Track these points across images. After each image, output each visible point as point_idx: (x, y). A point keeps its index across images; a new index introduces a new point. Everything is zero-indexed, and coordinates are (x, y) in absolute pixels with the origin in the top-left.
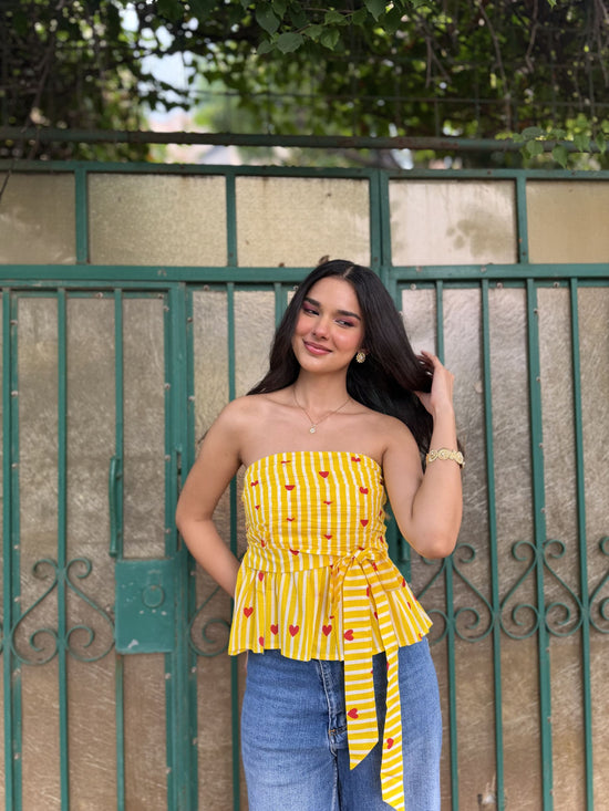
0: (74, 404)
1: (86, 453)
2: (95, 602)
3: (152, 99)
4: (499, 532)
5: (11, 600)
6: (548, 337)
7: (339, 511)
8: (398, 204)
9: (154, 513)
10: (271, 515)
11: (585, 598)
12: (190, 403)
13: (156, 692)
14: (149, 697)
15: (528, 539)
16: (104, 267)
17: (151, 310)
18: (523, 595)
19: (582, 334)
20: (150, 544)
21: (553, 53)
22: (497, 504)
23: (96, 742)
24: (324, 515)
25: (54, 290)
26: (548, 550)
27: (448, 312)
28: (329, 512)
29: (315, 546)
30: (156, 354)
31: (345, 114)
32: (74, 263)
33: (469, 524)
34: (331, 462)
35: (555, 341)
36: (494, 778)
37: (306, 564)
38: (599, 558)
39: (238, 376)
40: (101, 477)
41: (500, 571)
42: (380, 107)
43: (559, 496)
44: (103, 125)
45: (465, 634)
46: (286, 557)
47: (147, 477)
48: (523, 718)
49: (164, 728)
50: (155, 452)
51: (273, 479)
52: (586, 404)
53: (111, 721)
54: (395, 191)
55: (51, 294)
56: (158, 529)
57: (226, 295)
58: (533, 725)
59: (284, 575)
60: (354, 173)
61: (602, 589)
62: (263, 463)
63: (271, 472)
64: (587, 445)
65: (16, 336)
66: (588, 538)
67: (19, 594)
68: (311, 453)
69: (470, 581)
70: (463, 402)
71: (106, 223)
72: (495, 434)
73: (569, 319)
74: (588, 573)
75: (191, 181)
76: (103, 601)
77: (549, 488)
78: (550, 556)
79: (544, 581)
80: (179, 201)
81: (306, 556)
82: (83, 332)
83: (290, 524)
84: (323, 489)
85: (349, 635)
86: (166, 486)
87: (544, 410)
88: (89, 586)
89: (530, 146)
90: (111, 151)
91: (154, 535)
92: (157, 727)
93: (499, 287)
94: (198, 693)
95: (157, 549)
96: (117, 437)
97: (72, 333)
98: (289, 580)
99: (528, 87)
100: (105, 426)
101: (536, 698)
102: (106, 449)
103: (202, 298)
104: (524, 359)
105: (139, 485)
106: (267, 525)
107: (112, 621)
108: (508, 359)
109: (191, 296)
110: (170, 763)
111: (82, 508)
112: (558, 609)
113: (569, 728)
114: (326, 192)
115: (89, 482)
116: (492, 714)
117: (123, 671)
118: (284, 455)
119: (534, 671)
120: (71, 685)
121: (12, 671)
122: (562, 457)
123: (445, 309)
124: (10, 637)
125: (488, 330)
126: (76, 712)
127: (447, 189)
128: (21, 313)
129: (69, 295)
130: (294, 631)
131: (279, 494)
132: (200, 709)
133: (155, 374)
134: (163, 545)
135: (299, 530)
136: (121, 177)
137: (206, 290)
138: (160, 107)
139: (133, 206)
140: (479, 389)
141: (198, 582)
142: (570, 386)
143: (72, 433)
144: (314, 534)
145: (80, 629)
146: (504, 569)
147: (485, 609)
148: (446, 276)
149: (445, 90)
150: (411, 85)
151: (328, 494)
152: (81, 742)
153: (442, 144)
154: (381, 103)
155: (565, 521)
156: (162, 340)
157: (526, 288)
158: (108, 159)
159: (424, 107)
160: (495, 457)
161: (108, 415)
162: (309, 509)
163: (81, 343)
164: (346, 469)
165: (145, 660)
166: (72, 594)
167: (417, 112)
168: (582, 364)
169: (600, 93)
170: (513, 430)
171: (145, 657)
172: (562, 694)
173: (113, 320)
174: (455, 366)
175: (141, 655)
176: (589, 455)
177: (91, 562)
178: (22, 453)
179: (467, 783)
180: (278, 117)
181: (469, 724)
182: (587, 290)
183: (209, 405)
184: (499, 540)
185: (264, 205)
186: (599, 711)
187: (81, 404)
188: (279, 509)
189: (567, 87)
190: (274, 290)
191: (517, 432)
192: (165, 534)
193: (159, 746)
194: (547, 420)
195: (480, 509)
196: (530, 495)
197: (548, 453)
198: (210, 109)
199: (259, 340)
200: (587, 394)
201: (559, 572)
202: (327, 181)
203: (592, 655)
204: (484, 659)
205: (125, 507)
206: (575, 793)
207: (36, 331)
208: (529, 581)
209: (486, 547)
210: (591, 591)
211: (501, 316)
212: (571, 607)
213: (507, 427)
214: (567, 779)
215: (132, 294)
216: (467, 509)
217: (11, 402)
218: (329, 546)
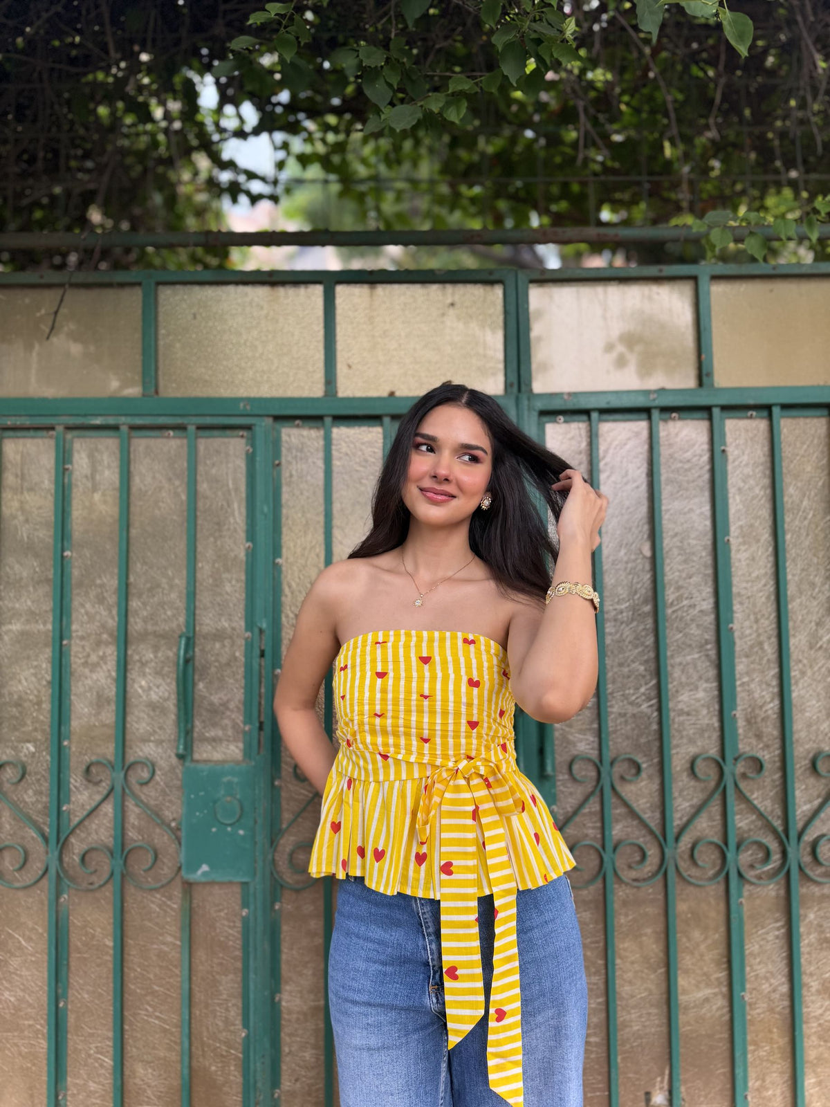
0: (137, 567)
1: (150, 628)
2: (158, 815)
3: (234, 190)
4: (675, 742)
5: (59, 808)
6: (742, 485)
7: (439, 709)
8: (540, 313)
9: (232, 705)
10: (357, 708)
11: (793, 834)
12: (277, 568)
13: (231, 931)
14: (222, 939)
15: (714, 751)
16: (176, 399)
17: (231, 452)
18: (707, 826)
19: (787, 479)
20: (225, 744)
21: (747, 112)
22: (671, 705)
23: (157, 991)
24: (420, 711)
25: (115, 428)
26: (740, 768)
27: (606, 451)
28: (426, 709)
29: (409, 752)
30: (236, 505)
31: (473, 200)
32: (140, 396)
33: (633, 729)
34: (436, 644)
35: (751, 489)
36: (667, 1072)
37: (398, 773)
38: (812, 781)
39: (337, 533)
40: (168, 658)
41: (676, 794)
42: (518, 189)
43: (756, 695)
44: (174, 224)
45: (627, 875)
46: (375, 763)
47: (223, 660)
48: (708, 992)
49: (239, 979)
50: (233, 629)
51: (363, 663)
52: (792, 573)
53: (176, 967)
54: (537, 297)
55: (111, 433)
56: (235, 726)
57: (322, 432)
58: (721, 1002)
59: (372, 785)
60: (485, 277)
61: (817, 822)
62: (356, 643)
63: (363, 655)
64: (794, 628)
65: (70, 484)
66: (796, 753)
67: (69, 802)
68: (413, 633)
69: (634, 806)
70: (626, 569)
71: (178, 345)
72: (669, 611)
73: (768, 459)
74: (797, 801)
75: (281, 291)
76: (167, 813)
77: (743, 684)
78: (744, 776)
79: (736, 809)
80: (266, 317)
81: (397, 762)
82: (149, 480)
83: (378, 720)
84: (421, 679)
85: (447, 869)
86: (246, 672)
87: (735, 580)
88: (150, 795)
89: (715, 235)
90: (183, 255)
91: (230, 732)
92: (231, 976)
93: (674, 419)
94: (282, 936)
95: (233, 750)
96: (188, 609)
97: (137, 481)
98: (378, 791)
99: (715, 156)
100: (173, 596)
101: (725, 966)
102: (174, 625)
103: (292, 436)
104: (708, 513)
105: (213, 670)
106: (352, 720)
107: (179, 840)
108: (687, 513)
109: (279, 433)
110: (246, 1024)
111: (144, 697)
112: (755, 847)
113: (771, 1010)
114: (449, 301)
115: (153, 664)
116: (664, 986)
117: (191, 902)
118: (380, 634)
119: (723, 929)
120: (127, 916)
121: (58, 897)
122: (761, 644)
123: (602, 448)
124: (56, 853)
125: (660, 475)
126: (133, 952)
127: (605, 292)
128: (76, 457)
129: (134, 433)
130: (379, 855)
131: (367, 682)
132: (284, 957)
133: (235, 530)
134: (241, 745)
135: (389, 729)
136: (196, 288)
137: (298, 426)
138: (243, 199)
139: (210, 324)
140: (647, 552)
141: (283, 794)
142: (771, 549)
143: (134, 604)
144: (407, 735)
145: (140, 848)
146: (681, 791)
147: (656, 844)
148: (603, 405)
149: (603, 164)
150: (558, 160)
151: (426, 685)
152: (138, 991)
153: (599, 235)
154: (519, 184)
155: (764, 730)
156: (243, 487)
157: (710, 419)
158: (180, 266)
159: (576, 188)
160: (668, 641)
161: (177, 581)
162: (402, 703)
163: (146, 492)
164: (455, 655)
165: (216, 890)
166: (130, 804)
167: (565, 193)
168: (787, 519)
169: (812, 159)
170: (693, 606)
171: (217, 887)
172: (760, 963)
173: (185, 464)
174: (614, 520)
175: (212, 883)
176: (797, 641)
177: (153, 765)
178: (74, 627)
179: (631, 1075)
180: (389, 206)
181: (632, 996)
182: (794, 421)
183: (300, 571)
184: (674, 752)
185: (371, 319)
186: (813, 990)
187: (145, 567)
188: (366, 701)
189: (766, 153)
190: (382, 425)
191: (698, 609)
192: (244, 732)
193: (234, 1001)
194: (739, 594)
195: (649, 711)
196: (716, 693)
197: (741, 638)
198: (303, 197)
199: (363, 489)
200: (794, 560)
201: (756, 797)
202: (449, 288)
203: (802, 912)
204: (654, 910)
205: (196, 696)
206: (779, 1099)
207: (93, 477)
208: (715, 808)
209: (656, 760)
210: (800, 825)
211: (676, 455)
212: (773, 846)
213: (685, 602)
214: (768, 1080)
215: (207, 433)
216: (631, 710)
217: (62, 565)
218: (426, 752)
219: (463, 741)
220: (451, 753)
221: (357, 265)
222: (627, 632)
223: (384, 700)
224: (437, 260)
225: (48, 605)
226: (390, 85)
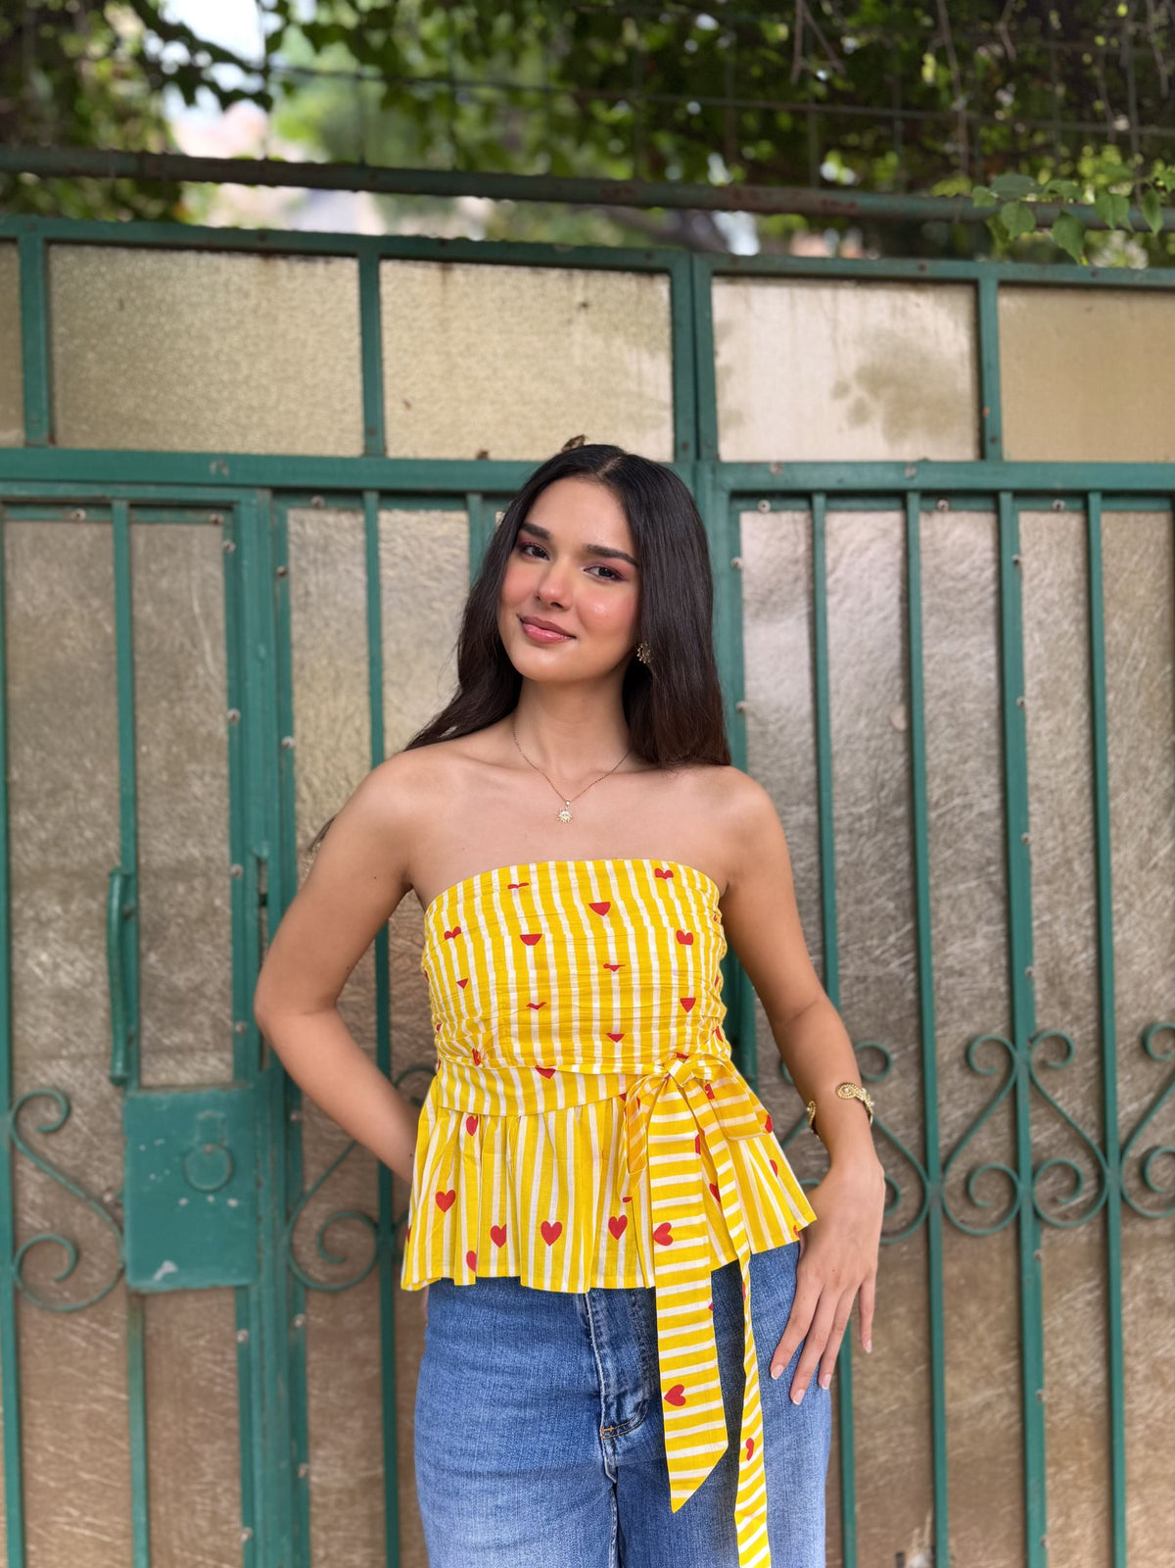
0: (25, 753)
1: (53, 860)
2: (77, 1183)
3: (189, 81)
4: (940, 1018)
6: (1043, 616)
7: (636, 984)
8: (728, 327)
9: (210, 990)
10: (494, 999)
11: (1113, 1148)
12: (285, 755)
13: (218, 1370)
14: (202, 1383)
15: (998, 1031)
16: (93, 453)
17: (196, 550)
18: (988, 1145)
19: (1110, 608)
20: (199, 1056)
21: (1054, 18)
22: (935, 960)
23: (85, 1482)
24: (606, 992)
26: (1039, 1053)
27: (837, 561)
28: (616, 987)
29: (589, 1059)
30: (207, 645)
31: (616, 129)
32: (20, 445)
33: (877, 1002)
34: (613, 881)
35: (1056, 623)
36: (929, 1519)
37: (571, 1095)
38: (1141, 1067)
39: (391, 694)
40: (89, 912)
41: (943, 1098)
42: (691, 117)
43: (1062, 942)
44: (75, 132)
46: (527, 1083)
47: (193, 914)
48: (988, 1393)
49: (235, 1447)
50: (209, 859)
51: (492, 923)
52: (1117, 752)
53: (120, 1437)
54: (725, 300)
56: (216, 1024)
57: (361, 519)
58: (1007, 1408)
59: (524, 1122)
60: (641, 261)
61: (1147, 1128)
62: (469, 889)
63: (488, 907)
64: (1118, 837)
66: (1119, 1027)
68: (571, 865)
70: (867, 749)
71: (91, 355)
72: (933, 815)
73: (1083, 576)
74: (1119, 1099)
75: (281, 266)
76: (95, 1179)
77: (1043, 925)
78: (1044, 1065)
79: (1031, 1115)
80: (255, 311)
81: (570, 1078)
82: (42, 596)
83: (534, 1015)
84: (601, 940)
85: (663, 1235)
86: (234, 931)
87: (1032, 765)
88: (64, 1149)
89: (1008, 214)
90: (93, 192)
91: (208, 1036)
92: (220, 1444)
93: (941, 510)
94: (309, 1370)
95: (215, 1066)
96: (123, 827)
97: (19, 600)
98: (536, 1130)
99: (1003, 87)
100: (96, 803)
101: (1014, 1353)
102: (99, 854)
103: (307, 524)
104: (993, 661)
105: (174, 930)
106: (486, 1020)
107: (118, 1223)
108: (961, 660)
109: (283, 519)
110: (248, 1519)
111: (47, 982)
112: (1058, 1172)
113: (1080, 1412)
114: (579, 298)
115: (61, 924)
116: (924, 1390)
117: (144, 1329)
118: (514, 870)
119: (1011, 1298)
120: (28, 1362)
122: (1069, 862)
123: (831, 554)
125: (920, 599)
126: (40, 1420)
127: (835, 299)
129: (11, 513)
130: (551, 1233)
131: (509, 953)
132: (313, 1403)
133: (207, 688)
134: (229, 1056)
135: (555, 1026)
136: (124, 255)
137: (317, 507)
138: (206, 98)
139: (152, 319)
140: (899, 721)
141: (306, 1134)
142: (1085, 716)
143: (22, 818)
144: (586, 1032)
145: (47, 1242)
146: (950, 1093)
147: (913, 1176)
148: (831, 483)
149: (828, 83)
150: (756, 71)
151: (612, 948)
152: (52, 1484)
153: (824, 202)
154: (694, 107)
155: (1074, 994)
156: (220, 614)
157: (997, 511)
158: (89, 212)
159: (785, 121)
160: (931, 862)
161: (101, 778)
162: (574, 981)
163: (38, 618)
164: (646, 894)
165: (190, 1304)
166: (26, 1168)
167: (768, 129)
168: (1110, 670)
169: (1148, 103)
170: (969, 806)
171: (190, 1298)
172: (1064, 1344)
173: (111, 570)
174: (851, 672)
175: (183, 1292)
176: (1122, 858)
177: (68, 1098)
179: (874, 1531)
180: (470, 126)
181: (877, 1411)
182: (1121, 517)
183: (327, 759)
184: (939, 1033)
185: (444, 324)
186: (1139, 1376)
187: (40, 754)
189: (1081, 88)
190: (466, 508)
191: (976, 811)
192: (236, 1036)
193: (226, 1484)
194: (1037, 787)
195: (901, 972)
196: (1002, 940)
197: (1039, 855)
198: (315, 102)
199: (434, 617)
200: (1118, 733)
201: (1060, 1097)
202: (579, 277)
203: (1125, 1262)
204: (908, 1278)
205: (144, 977)
206: (1090, 1540)
208: (1001, 1118)
209: (912, 1048)
210: (1123, 1134)
211: (945, 568)
212: (1085, 1168)
213: (958, 801)
214: (1075, 1514)
215: (152, 515)
216: (874, 971)
218: (618, 1055)
219: (673, 1031)
220: (656, 1051)
221: (409, 227)
222: (869, 849)
223: (543, 981)
224: (551, 227)
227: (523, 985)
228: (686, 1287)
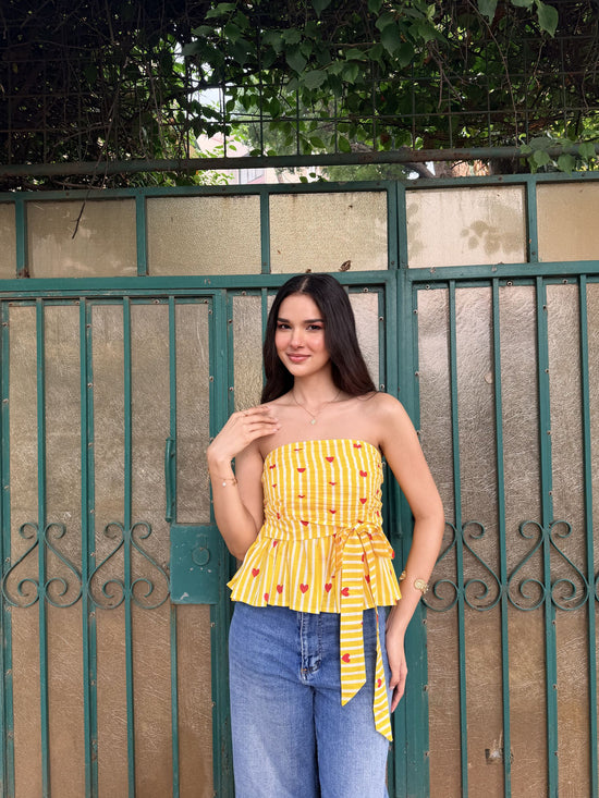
0: (137, 394)
1: (147, 434)
2: (154, 560)
4: (507, 512)
5: (88, 554)
6: (557, 332)
7: (342, 491)
9: (202, 486)
10: (285, 492)
11: (591, 577)
12: (230, 393)
13: (204, 637)
14: (198, 642)
15: (536, 520)
16: (161, 277)
17: (198, 313)
18: (530, 571)
19: (590, 328)
20: (198, 512)
22: (505, 487)
23: (155, 676)
24: (330, 493)
25: (121, 298)
26: (554, 530)
27: (461, 309)
28: (333, 492)
29: (322, 519)
30: (202, 351)
32: (136, 275)
33: (478, 504)
34: (336, 448)
35: (564, 335)
36: (501, 736)
37: (314, 533)
40: (159, 454)
41: (508, 548)
43: (566, 480)
45: (473, 603)
46: (297, 527)
47: (196, 456)
48: (530, 683)
50: (202, 435)
51: (287, 463)
52: (593, 394)
53: (167, 660)
54: (412, 199)
55: (117, 302)
56: (204, 500)
57: (260, 299)
58: (538, 691)
59: (295, 543)
60: (375, 186)
62: (280, 451)
63: (287, 458)
64: (593, 432)
65: (91, 337)
66: (594, 521)
67: (94, 551)
68: (320, 442)
69: (479, 555)
70: (474, 392)
71: (161, 240)
72: (505, 421)
73: (577, 313)
74: (594, 554)
75: (231, 200)
76: (159, 558)
77: (557, 472)
78: (557, 535)
79: (551, 558)
80: (221, 218)
81: (314, 526)
82: (143, 333)
83: (301, 500)
84: (329, 472)
85: (345, 592)
87: (552, 399)
88: (148, 545)
89: (537, 156)
91: (201, 504)
92: (204, 667)
93: (509, 286)
95: (205, 516)
96: (171, 421)
97: (135, 334)
100: (162, 412)
101: (542, 666)
102: (163, 432)
103: (240, 301)
104: (534, 352)
105: (189, 462)
106: (282, 501)
107: (168, 576)
108: (518, 353)
109: (231, 300)
110: (214, 699)
111: (144, 481)
112: (564, 585)
113: (574, 696)
114: (349, 204)
115: (149, 458)
116: (499, 678)
117: (176, 618)
118: (297, 444)
119: (541, 640)
120: (135, 626)
121: (89, 614)
122: (570, 444)
123: (458, 307)
124: (87, 584)
125: (498, 325)
127: (460, 195)
128: (94, 318)
129: (133, 302)
130: (304, 589)
131: (292, 476)
133: (202, 368)
134: (208, 513)
135: (309, 505)
136: (173, 200)
137: (244, 295)
138: (204, 133)
139: (183, 224)
140: (489, 380)
142: (578, 377)
143: (136, 418)
144: (321, 509)
145: (142, 581)
146: (512, 546)
147: (494, 582)
148: (458, 276)
151: (333, 476)
152: (143, 675)
153: (455, 154)
155: (572, 504)
156: (207, 338)
157: (535, 285)
160: (503, 442)
161: (164, 402)
162: (317, 488)
163: (142, 342)
164: (349, 455)
165: (193, 610)
166: (135, 552)
168: (590, 356)
170: (522, 418)
171: (193, 608)
172: (566, 664)
173: (168, 322)
174: (466, 358)
175: (191, 605)
177: (150, 526)
178: (96, 434)
179: (475, 738)
181: (477, 685)
183: (246, 396)
184: (507, 519)
185: (294, 218)
187: (142, 393)
188: (292, 487)
191: (525, 420)
193: (206, 683)
194: (554, 409)
195: (489, 491)
196: (537, 478)
197: (555, 440)
200: (594, 385)
201: (564, 551)
202: (349, 195)
204: (492, 627)
205: (179, 481)
206: (579, 755)
207: (106, 332)
208: (536, 559)
209: (494, 525)
210: (597, 570)
211: (510, 311)
212: (578, 585)
213: (516, 415)
214: (571, 743)
215: (183, 301)
216: (476, 490)
217: (87, 392)
218: (333, 519)
219: (357, 511)
220: (349, 519)
222: (474, 436)
223: (305, 487)
225: (78, 419)
226: (305, 57)
227: (297, 489)
228: (353, 614)
